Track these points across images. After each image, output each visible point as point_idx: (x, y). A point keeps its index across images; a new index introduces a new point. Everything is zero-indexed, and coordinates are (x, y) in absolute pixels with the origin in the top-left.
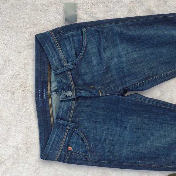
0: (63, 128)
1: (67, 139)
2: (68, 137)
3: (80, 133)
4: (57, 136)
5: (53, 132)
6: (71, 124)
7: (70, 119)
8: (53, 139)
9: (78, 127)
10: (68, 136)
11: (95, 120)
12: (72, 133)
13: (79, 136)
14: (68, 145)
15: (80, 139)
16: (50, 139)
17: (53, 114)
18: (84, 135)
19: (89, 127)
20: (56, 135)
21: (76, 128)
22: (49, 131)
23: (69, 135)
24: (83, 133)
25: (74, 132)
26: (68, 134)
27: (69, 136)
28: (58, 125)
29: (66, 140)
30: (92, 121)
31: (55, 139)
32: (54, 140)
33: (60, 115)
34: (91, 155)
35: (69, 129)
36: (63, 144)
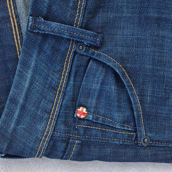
0: (55, 50)
1: (71, 82)
2: (72, 79)
3: (110, 61)
4: (37, 77)
5: (25, 64)
6: (83, 33)
7: (79, 18)
8: (27, 85)
9: (102, 44)
10: (73, 74)
11: (156, 15)
12: (84, 63)
13: (107, 72)
14: (75, 104)
15: (111, 79)
16: (17, 87)
17: (15, 8)
18: (125, 68)
19: (138, 39)
20: (35, 71)
21: (97, 48)
22: (10, 66)
23: (76, 72)
24: (122, 60)
25: (90, 59)
26: (74, 69)
27: (75, 75)
28: (40, 38)
29: (69, 88)
30: (147, 18)
31: (31, 84)
32: (29, 90)
33: (46, 5)
34: (149, 129)
35: (75, 53)
36: (58, 100)
